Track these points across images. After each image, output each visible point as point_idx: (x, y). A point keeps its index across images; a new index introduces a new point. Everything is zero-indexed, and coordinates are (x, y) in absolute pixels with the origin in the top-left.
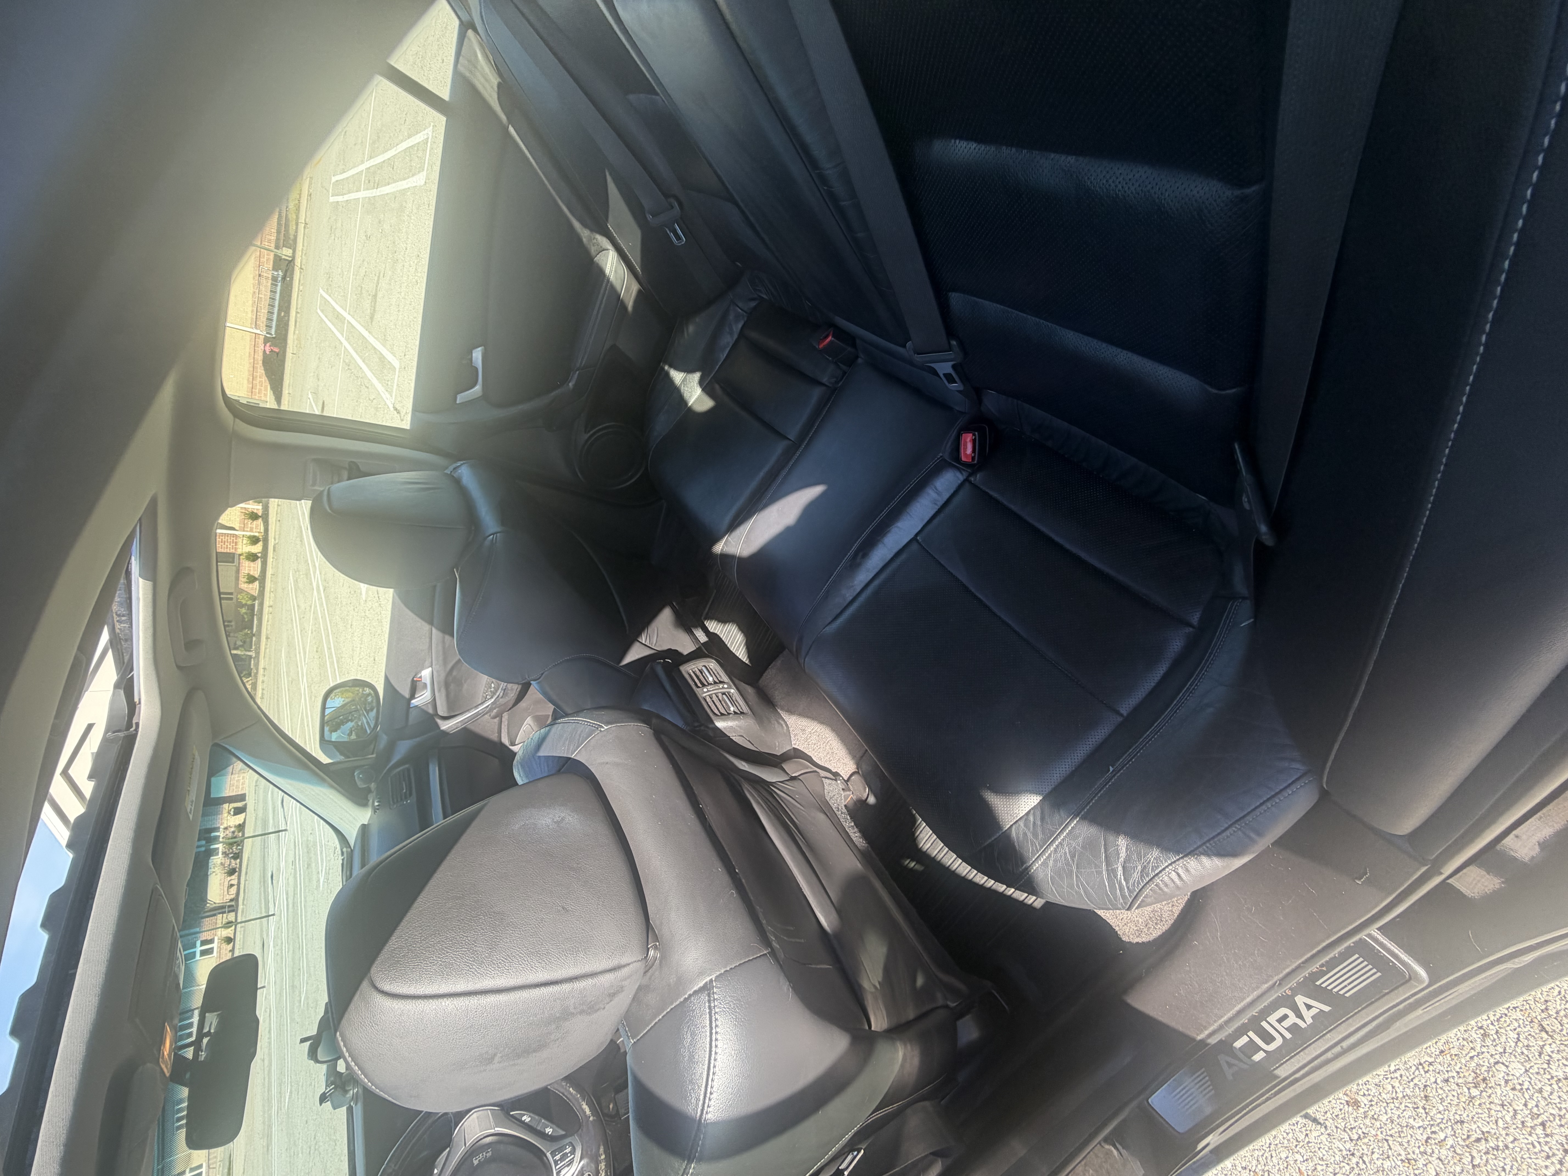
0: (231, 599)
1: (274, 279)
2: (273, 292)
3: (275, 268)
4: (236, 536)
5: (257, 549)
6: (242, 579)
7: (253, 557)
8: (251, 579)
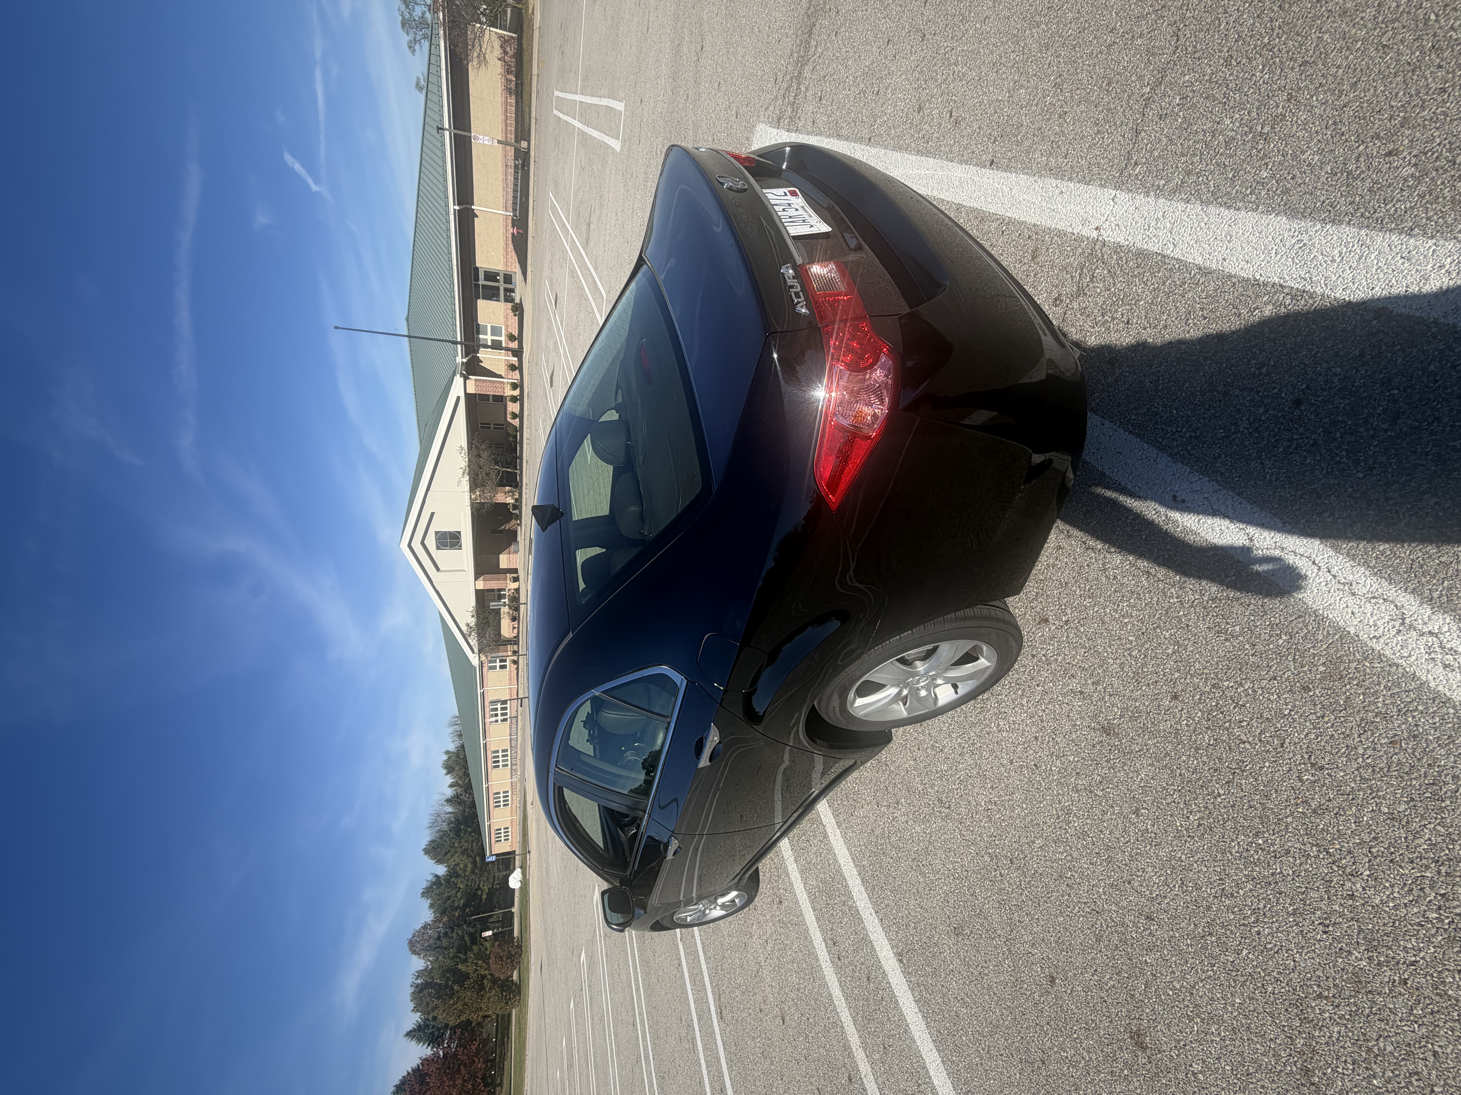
0: (502, 429)
1: (516, 167)
2: (516, 179)
3: (516, 158)
4: (503, 383)
5: (516, 393)
6: (509, 416)
7: (514, 399)
8: (514, 416)
